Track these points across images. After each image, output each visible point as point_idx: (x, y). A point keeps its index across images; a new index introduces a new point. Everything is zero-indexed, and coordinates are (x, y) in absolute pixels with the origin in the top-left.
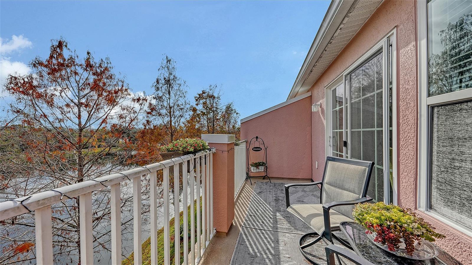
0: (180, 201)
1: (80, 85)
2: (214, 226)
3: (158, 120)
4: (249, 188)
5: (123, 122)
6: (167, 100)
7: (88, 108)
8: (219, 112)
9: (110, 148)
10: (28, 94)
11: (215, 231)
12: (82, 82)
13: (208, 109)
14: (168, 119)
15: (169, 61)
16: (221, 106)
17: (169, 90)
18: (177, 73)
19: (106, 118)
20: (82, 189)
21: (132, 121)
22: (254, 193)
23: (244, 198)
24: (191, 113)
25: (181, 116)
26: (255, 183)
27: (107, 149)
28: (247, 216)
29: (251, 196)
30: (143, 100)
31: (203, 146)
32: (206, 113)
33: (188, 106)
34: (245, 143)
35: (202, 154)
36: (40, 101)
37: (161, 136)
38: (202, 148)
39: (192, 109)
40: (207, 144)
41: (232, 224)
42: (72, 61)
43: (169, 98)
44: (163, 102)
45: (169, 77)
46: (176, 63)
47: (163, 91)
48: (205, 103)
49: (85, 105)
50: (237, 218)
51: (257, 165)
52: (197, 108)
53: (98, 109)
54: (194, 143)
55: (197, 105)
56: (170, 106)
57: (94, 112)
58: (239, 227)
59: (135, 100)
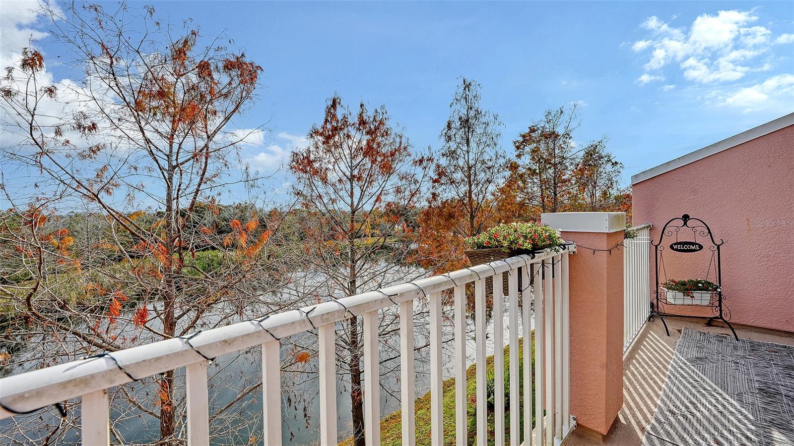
0: (487, 337)
1: (353, 151)
2: (571, 411)
3: (450, 192)
4: (660, 343)
5: (400, 199)
6: (464, 155)
7: (360, 182)
8: (567, 164)
9: (385, 239)
10: (306, 172)
11: (574, 423)
12: (354, 146)
13: (542, 162)
14: (465, 188)
15: (467, 86)
16: (574, 151)
17: (468, 138)
18: (481, 105)
19: (380, 194)
20: (367, 304)
21: (413, 195)
22: (676, 356)
23: (647, 363)
24: (508, 173)
25: (489, 181)
26: (680, 331)
27: (382, 240)
28: (662, 412)
29: (668, 363)
30: (428, 160)
31: (550, 237)
32: (538, 171)
33: (502, 161)
34: (646, 232)
35: (547, 254)
36: (316, 179)
37: (454, 219)
38: (548, 242)
39: (509, 165)
40: (558, 235)
41: (617, 420)
42: (345, 121)
43: (468, 152)
44: (457, 159)
45: (468, 114)
46: (480, 86)
47: (458, 140)
48: (536, 151)
49: (358, 178)
50: (630, 408)
51: (687, 288)
52: (520, 162)
53: (371, 182)
54: (531, 233)
55: (519, 156)
56: (468, 165)
57: (367, 187)
58: (639, 433)
59: (416, 162)
